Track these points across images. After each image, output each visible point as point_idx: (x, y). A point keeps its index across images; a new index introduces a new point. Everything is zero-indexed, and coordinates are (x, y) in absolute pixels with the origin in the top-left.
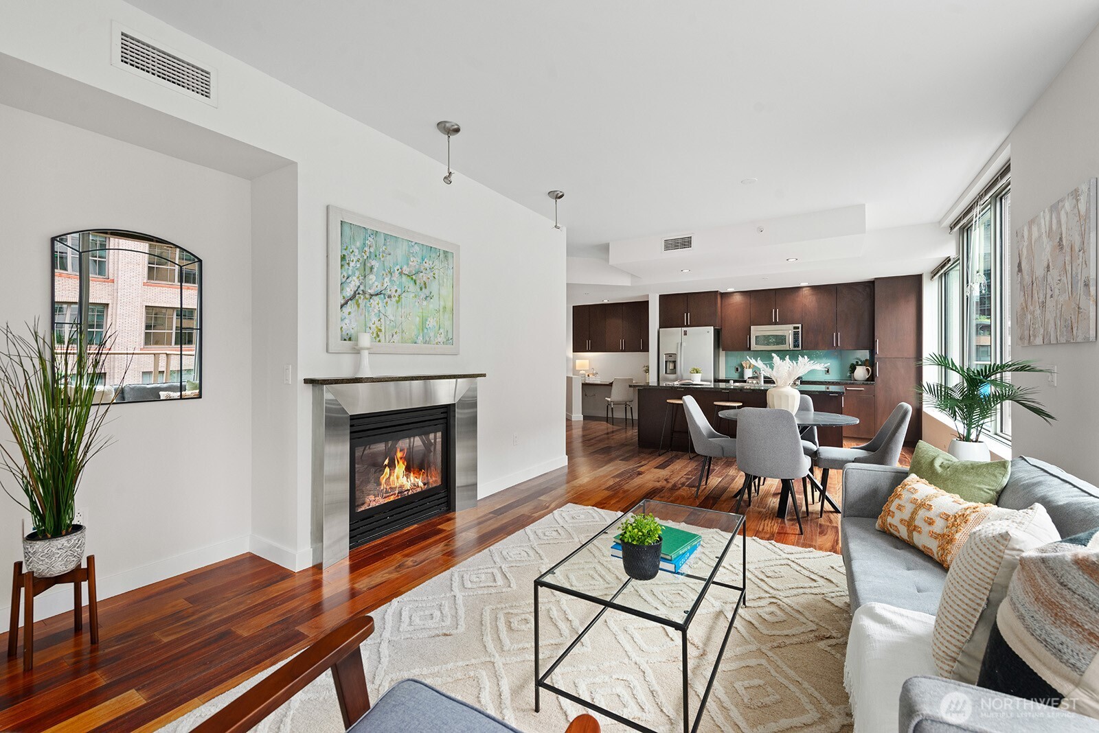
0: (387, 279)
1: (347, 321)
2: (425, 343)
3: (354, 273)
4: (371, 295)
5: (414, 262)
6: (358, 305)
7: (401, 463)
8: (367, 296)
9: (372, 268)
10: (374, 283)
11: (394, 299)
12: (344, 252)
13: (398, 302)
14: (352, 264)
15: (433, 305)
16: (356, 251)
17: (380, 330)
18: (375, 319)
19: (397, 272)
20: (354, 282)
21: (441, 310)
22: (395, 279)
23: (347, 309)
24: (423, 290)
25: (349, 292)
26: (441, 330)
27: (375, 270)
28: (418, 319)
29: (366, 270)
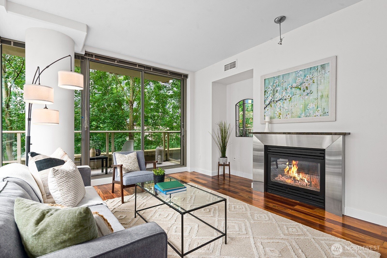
0: (284, 93)
1: (267, 113)
2: (307, 116)
3: (269, 95)
4: (277, 101)
5: (299, 80)
6: (271, 106)
7: (295, 166)
8: (275, 102)
9: (277, 91)
10: (278, 96)
11: (287, 100)
12: (266, 89)
13: (289, 101)
14: (269, 92)
15: (312, 97)
16: (270, 87)
17: (281, 114)
18: (278, 110)
19: (289, 88)
20: (270, 98)
21: (319, 97)
22: (288, 91)
23: (266, 109)
24: (306, 91)
25: (267, 102)
26: (319, 109)
27: (279, 91)
28: (302, 106)
29: (275, 92)
